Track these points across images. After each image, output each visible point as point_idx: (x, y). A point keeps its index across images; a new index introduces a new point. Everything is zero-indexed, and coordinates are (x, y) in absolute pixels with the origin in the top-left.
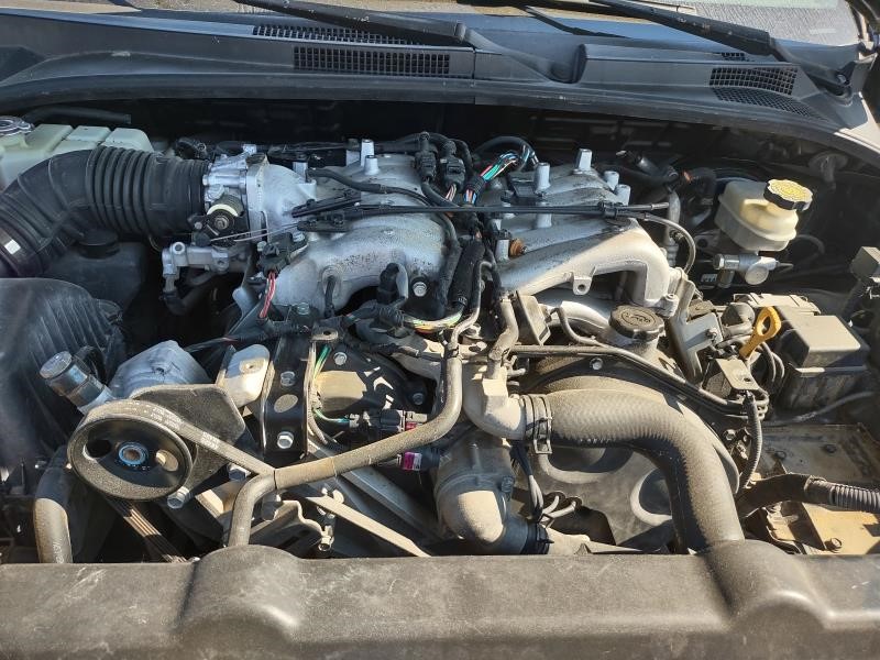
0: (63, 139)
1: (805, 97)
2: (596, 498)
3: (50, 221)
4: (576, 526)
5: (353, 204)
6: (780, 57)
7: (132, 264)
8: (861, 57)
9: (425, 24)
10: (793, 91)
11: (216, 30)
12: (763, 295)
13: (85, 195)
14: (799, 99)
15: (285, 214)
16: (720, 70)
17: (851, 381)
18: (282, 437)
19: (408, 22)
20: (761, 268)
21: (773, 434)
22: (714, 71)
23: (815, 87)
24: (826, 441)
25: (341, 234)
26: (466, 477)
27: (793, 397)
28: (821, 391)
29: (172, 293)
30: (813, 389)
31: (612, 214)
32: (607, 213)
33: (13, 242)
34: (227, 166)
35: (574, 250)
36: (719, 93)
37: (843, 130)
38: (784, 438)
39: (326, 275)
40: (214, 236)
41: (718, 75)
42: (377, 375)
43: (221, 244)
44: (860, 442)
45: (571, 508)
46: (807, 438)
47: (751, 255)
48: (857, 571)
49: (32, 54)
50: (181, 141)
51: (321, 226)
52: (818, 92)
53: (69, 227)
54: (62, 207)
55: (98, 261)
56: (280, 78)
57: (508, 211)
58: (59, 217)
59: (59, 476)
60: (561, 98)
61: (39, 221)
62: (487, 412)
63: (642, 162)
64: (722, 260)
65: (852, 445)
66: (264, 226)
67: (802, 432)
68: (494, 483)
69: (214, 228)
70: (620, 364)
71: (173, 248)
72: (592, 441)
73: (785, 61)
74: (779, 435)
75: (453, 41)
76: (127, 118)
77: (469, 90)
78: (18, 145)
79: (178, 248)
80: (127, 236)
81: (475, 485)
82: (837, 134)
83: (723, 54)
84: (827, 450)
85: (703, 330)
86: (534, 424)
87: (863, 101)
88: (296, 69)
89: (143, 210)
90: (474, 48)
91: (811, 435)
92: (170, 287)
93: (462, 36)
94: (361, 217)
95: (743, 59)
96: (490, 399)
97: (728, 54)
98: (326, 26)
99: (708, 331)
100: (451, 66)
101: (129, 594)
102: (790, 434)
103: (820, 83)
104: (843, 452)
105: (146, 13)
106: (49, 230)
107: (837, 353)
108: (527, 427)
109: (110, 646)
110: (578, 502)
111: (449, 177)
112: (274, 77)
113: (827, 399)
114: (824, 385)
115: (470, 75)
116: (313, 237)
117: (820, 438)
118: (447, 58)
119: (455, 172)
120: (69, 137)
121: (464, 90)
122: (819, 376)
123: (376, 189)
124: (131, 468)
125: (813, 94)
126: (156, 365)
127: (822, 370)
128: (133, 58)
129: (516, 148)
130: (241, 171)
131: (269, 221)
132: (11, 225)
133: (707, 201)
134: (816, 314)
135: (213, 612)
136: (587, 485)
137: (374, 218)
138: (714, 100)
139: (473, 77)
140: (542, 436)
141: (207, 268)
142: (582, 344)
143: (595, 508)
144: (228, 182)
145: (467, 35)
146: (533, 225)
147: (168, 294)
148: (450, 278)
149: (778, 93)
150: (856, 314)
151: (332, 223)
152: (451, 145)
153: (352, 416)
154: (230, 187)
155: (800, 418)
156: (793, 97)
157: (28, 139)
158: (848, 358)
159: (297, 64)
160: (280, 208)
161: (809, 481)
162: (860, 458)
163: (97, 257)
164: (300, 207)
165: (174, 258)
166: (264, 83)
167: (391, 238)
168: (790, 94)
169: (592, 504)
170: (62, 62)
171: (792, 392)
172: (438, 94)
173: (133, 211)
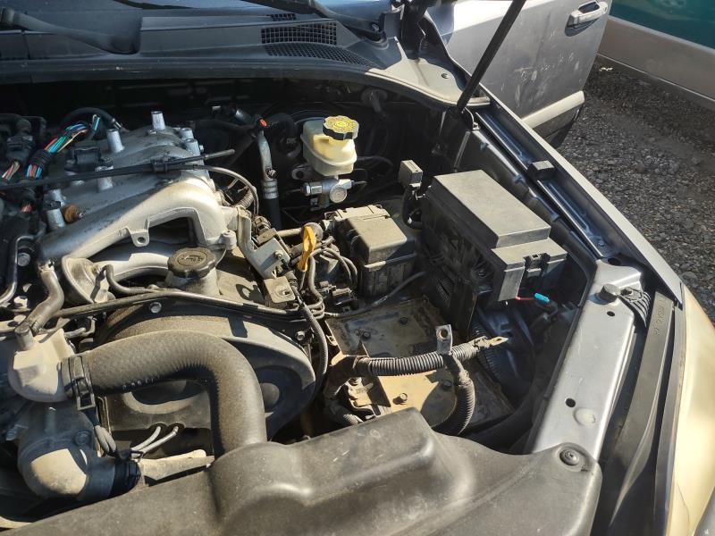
1: (350, 45)
2: (195, 418)
4: (189, 445)
6: (321, 15)
8: (393, 8)
10: (337, 41)
12: (347, 209)
14: (344, 47)
16: (268, 30)
17: (409, 266)
20: (340, 188)
21: (361, 320)
22: (263, 31)
23: (356, 37)
24: (402, 315)
26: (38, 443)
27: (371, 287)
28: (390, 278)
30: (383, 278)
31: (161, 169)
32: (156, 169)
35: (124, 208)
36: (270, 50)
37: (372, 70)
38: (370, 320)
41: (267, 34)
44: (426, 310)
45: (173, 434)
46: (388, 316)
47: (331, 179)
48: (342, 443)
52: (359, 40)
57: (75, 178)
60: (118, 68)
62: (24, 385)
63: (238, 113)
64: (308, 187)
65: (419, 314)
67: (383, 312)
68: (69, 440)
70: (178, 303)
72: (136, 383)
73: (326, 17)
74: (366, 319)
81: (48, 448)
82: (367, 73)
83: (272, 16)
84: (403, 322)
85: (269, 254)
86: (72, 384)
87: (399, 44)
90: (24, 29)
91: (390, 313)
95: (295, 19)
96: (21, 372)
97: (277, 15)
99: (274, 254)
102: (374, 316)
103: (359, 33)
104: (415, 321)
107: (391, 248)
108: (67, 388)
110: (180, 426)
113: (397, 282)
114: (390, 273)
117: (397, 314)
122: (383, 268)
125: (354, 43)
127: (383, 263)
129: (86, 119)
133: (291, 141)
134: (386, 217)
136: (182, 410)
138: (265, 56)
140: (84, 393)
142: (131, 295)
143: (198, 427)
145: (17, 19)
146: (96, 189)
149: (325, 44)
150: (413, 213)
155: (376, 303)
156: (339, 46)
158: (401, 250)
161: (356, 360)
162: (426, 324)
168: (335, 44)
169: (193, 424)
171: (367, 284)
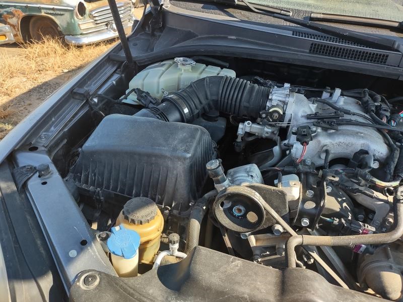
0: (204, 70)
3: (201, 103)
5: (339, 118)
7: (223, 126)
9: (377, 39)
11: (276, 32)
13: (218, 95)
15: (302, 117)
18: (305, 220)
19: (369, 38)
25: (334, 131)
26: (385, 264)
29: (240, 142)
33: (187, 109)
34: (279, 92)
39: (325, 148)
40: (270, 121)
42: (344, 201)
43: (271, 125)
49: (194, 34)
50: (256, 78)
51: (324, 125)
53: (206, 107)
54: (207, 98)
55: (210, 123)
56: (303, 56)
58: (204, 102)
59: (200, 211)
61: (197, 102)
66: (290, 120)
68: (400, 271)
69: (272, 118)
71: (246, 123)
75: (391, 48)
76: (227, 65)
77: (398, 73)
78: (188, 70)
79: (249, 124)
80: (224, 114)
81: (391, 269)
88: (310, 52)
89: (240, 105)
90: (402, 53)
92: (239, 140)
93: (396, 46)
94: (344, 124)
98: (327, 35)
100: (388, 60)
101: (254, 276)
105: (242, 21)
106: (199, 107)
109: (249, 298)
111: (382, 112)
112: (302, 55)
115: (397, 66)
116: (319, 130)
118: (387, 56)
119: (385, 110)
120: (206, 70)
121: (395, 72)
123: (348, 113)
124: (235, 216)
126: (250, 174)
128: (237, 40)
130: (287, 95)
131: (294, 119)
132: (187, 102)
135: (300, 298)
137: (349, 126)
139: (398, 66)
141: (257, 134)
144: (280, 99)
145: (399, 46)
147: (238, 142)
148: (396, 163)
151: (331, 125)
152: (379, 97)
153: (335, 219)
154: (280, 101)
157: (193, 68)
159: (310, 50)
160: (300, 114)
163: (211, 121)
164: (310, 115)
165: (245, 127)
166: (296, 57)
167: (363, 137)
170: (206, 38)
172: (382, 73)
173: (235, 105)
